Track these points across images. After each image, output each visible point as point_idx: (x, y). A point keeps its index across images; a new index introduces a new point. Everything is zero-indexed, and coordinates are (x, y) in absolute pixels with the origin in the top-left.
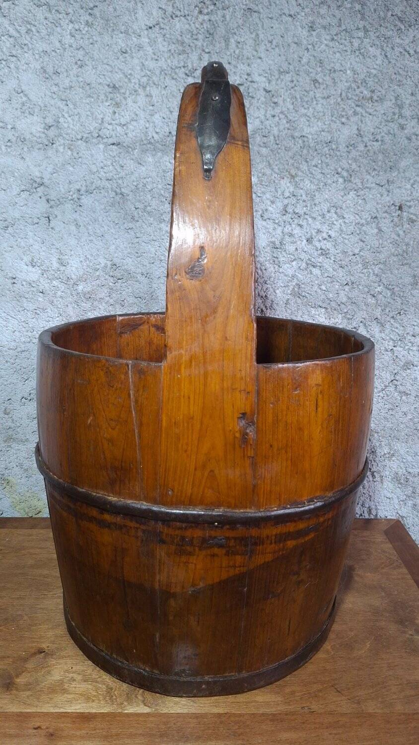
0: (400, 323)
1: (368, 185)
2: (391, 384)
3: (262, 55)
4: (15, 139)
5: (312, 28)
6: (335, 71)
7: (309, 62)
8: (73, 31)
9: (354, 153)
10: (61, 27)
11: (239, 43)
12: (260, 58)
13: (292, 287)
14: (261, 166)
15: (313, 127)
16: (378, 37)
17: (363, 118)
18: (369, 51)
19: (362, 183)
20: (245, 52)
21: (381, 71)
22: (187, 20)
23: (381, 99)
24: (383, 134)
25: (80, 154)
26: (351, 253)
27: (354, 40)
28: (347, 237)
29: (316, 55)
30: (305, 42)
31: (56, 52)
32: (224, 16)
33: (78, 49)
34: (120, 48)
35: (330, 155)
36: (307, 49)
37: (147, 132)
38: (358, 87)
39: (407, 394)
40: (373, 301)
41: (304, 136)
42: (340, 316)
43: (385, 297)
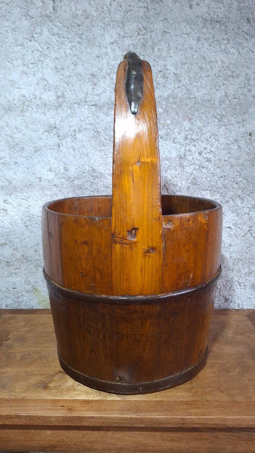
1: (232, 123)
2: (248, 233)
3: (172, 55)
4: (41, 104)
5: (199, 40)
6: (212, 62)
7: (197, 58)
8: (71, 47)
9: (223, 106)
10: (65, 45)
11: (159, 49)
12: (171, 57)
13: (191, 179)
14: (172, 114)
15: (201, 92)
16: (235, 43)
17: (228, 87)
18: (230, 51)
19: (228, 121)
20: (163, 54)
21: (237, 61)
22: (131, 38)
23: (237, 76)
24: (239, 95)
25: (76, 111)
26: (224, 160)
27: (222, 45)
28: (221, 151)
29: (201, 54)
30: (195, 47)
31: (62, 58)
32: (151, 36)
33: (74, 56)
34: (96, 54)
35: (210, 107)
36: (197, 51)
37: (110, 98)
38: (225, 70)
40: (237, 186)
41: (196, 98)
42: (218, 195)
43: (243, 184)
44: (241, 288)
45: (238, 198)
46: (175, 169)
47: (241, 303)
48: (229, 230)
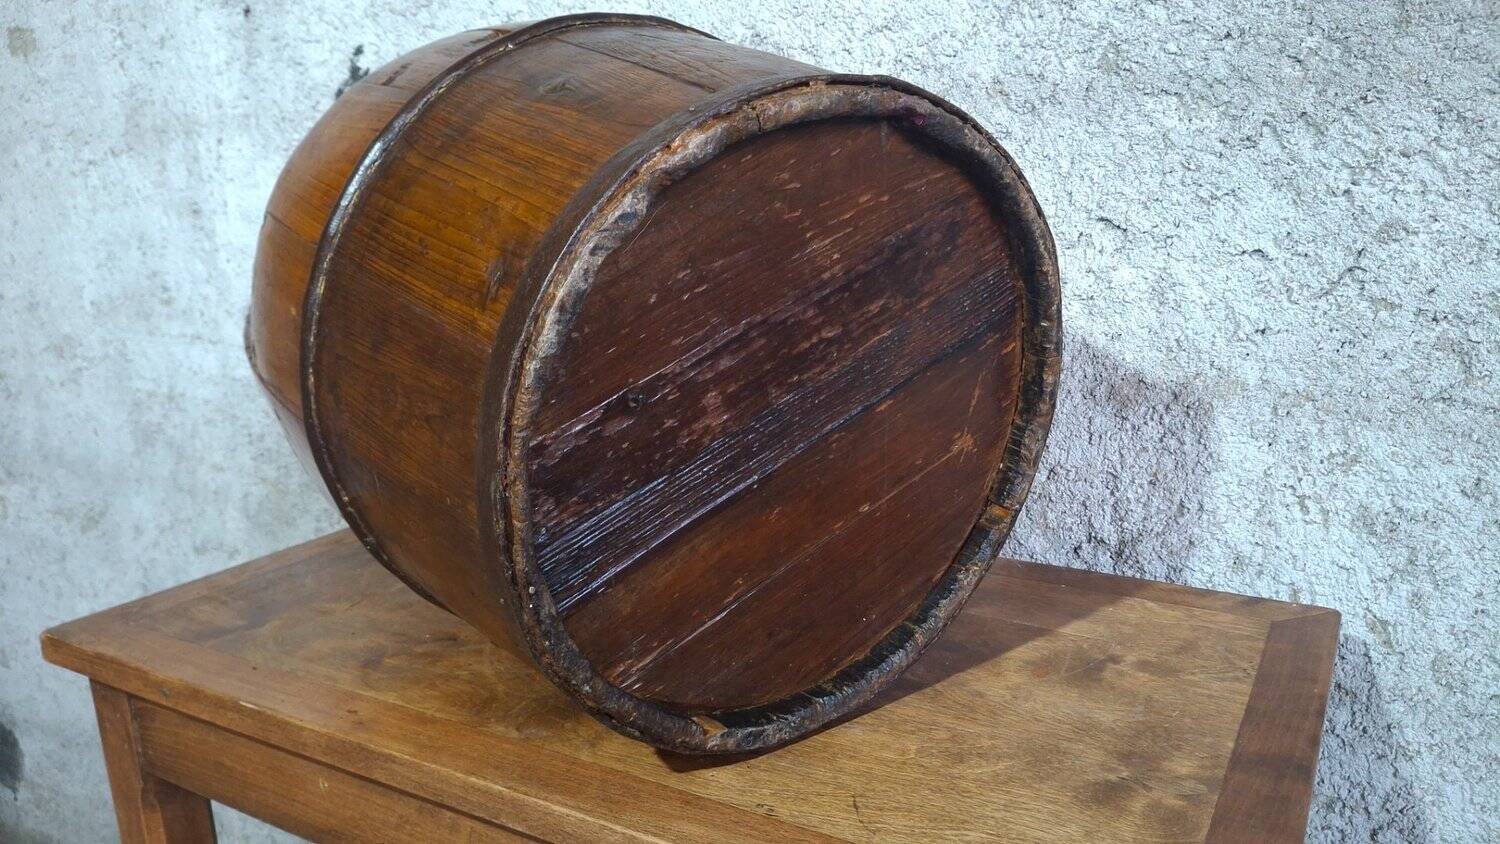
0: (1367, 125)
2: (1347, 280)
13: (1100, 50)
39: (1393, 306)
40: (1298, 73)
42: (1214, 113)
43: (1326, 60)
44: (1307, 518)
45: (1301, 123)
46: (1036, 13)
47: (1305, 586)
48: (1256, 263)
